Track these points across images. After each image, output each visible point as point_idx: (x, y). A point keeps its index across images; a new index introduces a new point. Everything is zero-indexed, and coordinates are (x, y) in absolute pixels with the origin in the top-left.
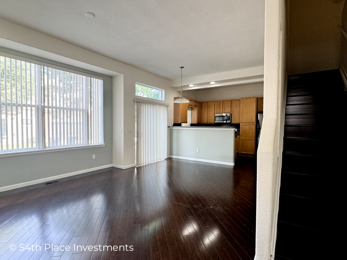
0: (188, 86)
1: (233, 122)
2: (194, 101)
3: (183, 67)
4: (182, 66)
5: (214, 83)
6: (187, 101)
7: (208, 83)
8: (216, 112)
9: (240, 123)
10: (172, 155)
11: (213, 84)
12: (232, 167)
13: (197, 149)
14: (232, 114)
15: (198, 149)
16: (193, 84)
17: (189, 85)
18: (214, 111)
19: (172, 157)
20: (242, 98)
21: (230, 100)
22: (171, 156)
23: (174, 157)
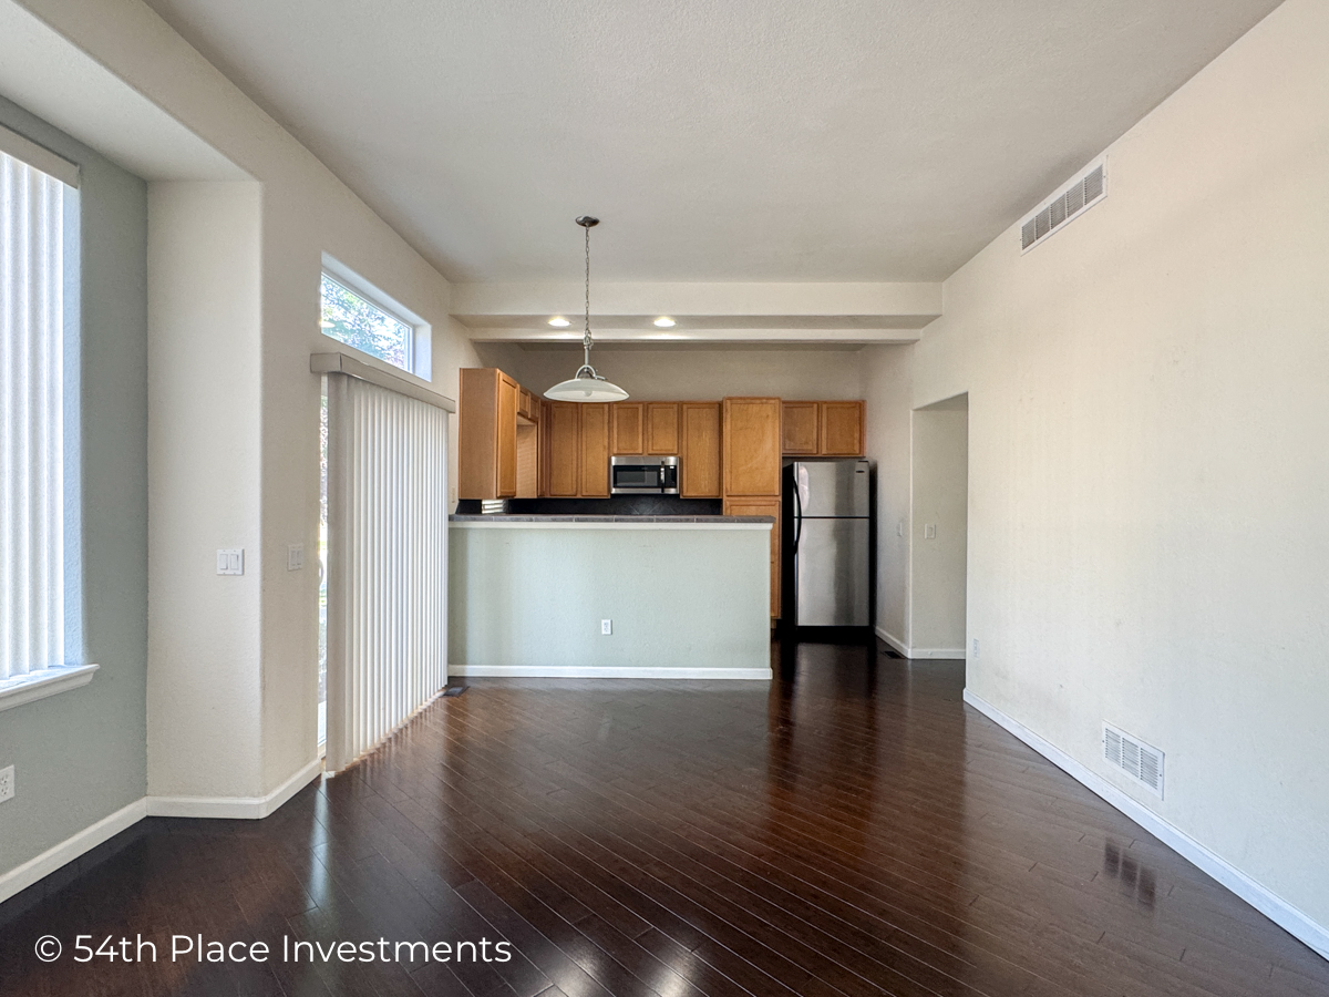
0: (538, 321)
1: (689, 492)
2: (532, 394)
3: (594, 222)
4: (593, 216)
5: (671, 323)
6: (612, 391)
7: (644, 321)
8: (615, 451)
9: (725, 498)
10: (464, 662)
11: (664, 328)
12: (767, 688)
13: (603, 621)
14: (685, 461)
15: (605, 622)
16: (569, 317)
17: (548, 317)
18: (606, 444)
19: (464, 670)
20: (730, 399)
21: (674, 403)
22: (458, 670)
23: (472, 670)
